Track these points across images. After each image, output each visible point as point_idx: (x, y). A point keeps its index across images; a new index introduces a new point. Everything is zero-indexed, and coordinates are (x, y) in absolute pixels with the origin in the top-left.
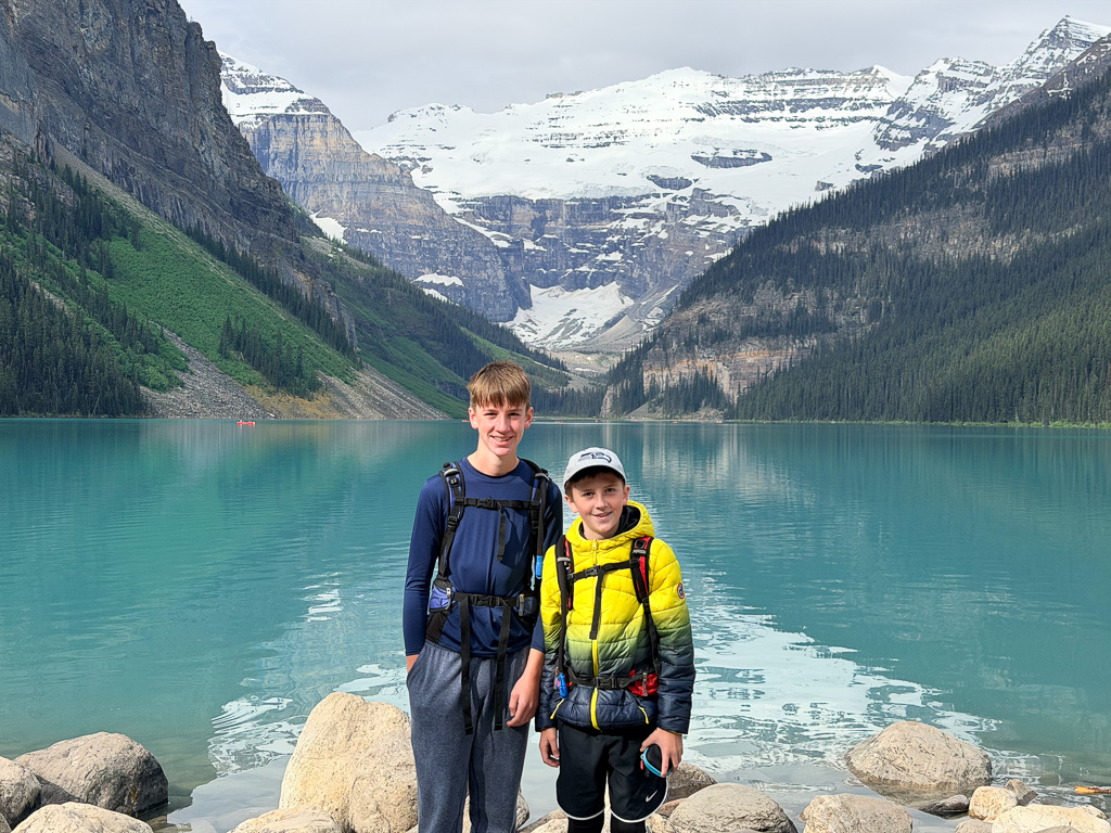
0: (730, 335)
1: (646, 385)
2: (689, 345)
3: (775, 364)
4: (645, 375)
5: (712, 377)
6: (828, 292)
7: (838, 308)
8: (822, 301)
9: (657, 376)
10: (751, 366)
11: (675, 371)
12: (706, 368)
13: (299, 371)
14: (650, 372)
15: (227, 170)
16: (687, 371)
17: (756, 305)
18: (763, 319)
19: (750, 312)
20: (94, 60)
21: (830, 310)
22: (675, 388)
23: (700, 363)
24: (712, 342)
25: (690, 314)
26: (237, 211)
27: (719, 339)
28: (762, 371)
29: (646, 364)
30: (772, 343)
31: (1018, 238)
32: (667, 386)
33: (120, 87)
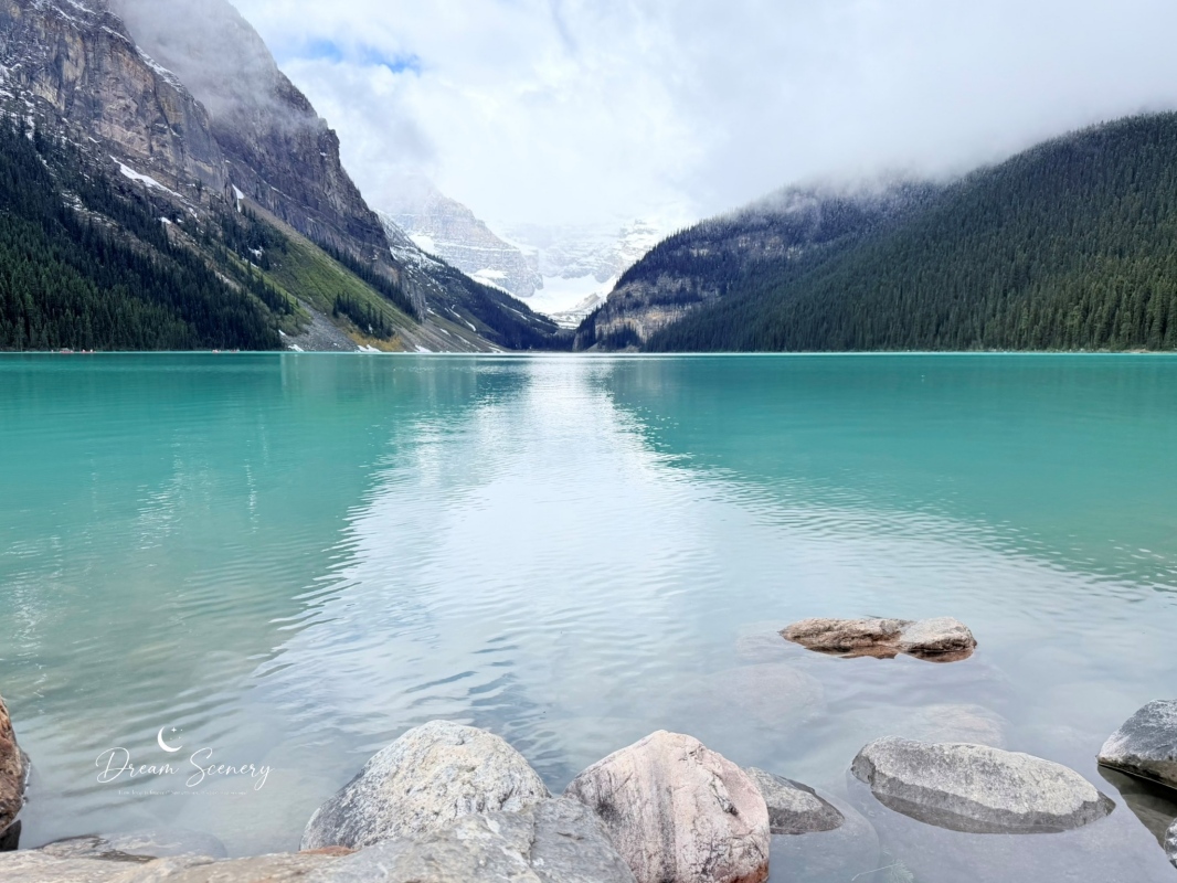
0: (643, 304)
1: (597, 333)
2: (621, 310)
3: (668, 320)
4: (596, 327)
5: (633, 328)
6: (698, 279)
7: (703, 288)
8: (694, 284)
9: (603, 328)
10: (655, 321)
11: (613, 324)
12: (629, 323)
13: (381, 325)
14: (599, 326)
15: (345, 206)
16: (619, 325)
17: (658, 286)
18: (662, 294)
19: (655, 290)
20: (262, 141)
22: (612, 335)
23: (627, 320)
24: (633, 308)
25: (621, 292)
26: (351, 231)
27: (637, 306)
28: (661, 324)
29: (597, 321)
30: (667, 308)
31: (803, 246)
32: (608, 333)
33: (278, 157)
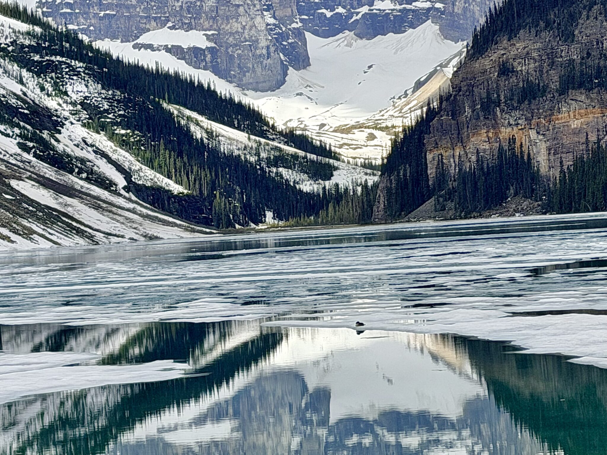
0: (544, 90)
1: (431, 171)
4: (429, 156)
5: (522, 152)
10: (577, 132)
11: (471, 147)
12: (512, 140)
14: (436, 152)
16: (487, 146)
17: (578, 42)
18: (590, 62)
24: (520, 102)
25: (486, 62)
28: (593, 138)
29: (430, 140)
32: (460, 170)
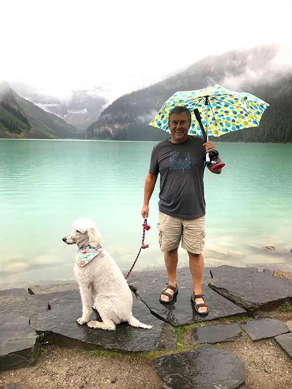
0: (112, 122)
1: (95, 132)
2: (104, 124)
3: (122, 128)
4: (94, 130)
5: (109, 131)
6: (132, 113)
8: (131, 115)
9: (97, 130)
10: (117, 129)
11: (101, 129)
13: (17, 128)
16: (103, 129)
17: (118, 115)
18: (119, 118)
19: (117, 117)
21: (133, 117)
22: (101, 133)
23: (106, 128)
24: (108, 123)
25: (103, 117)
27: (110, 123)
28: (119, 130)
29: (94, 127)
30: (121, 124)
32: (99, 132)
